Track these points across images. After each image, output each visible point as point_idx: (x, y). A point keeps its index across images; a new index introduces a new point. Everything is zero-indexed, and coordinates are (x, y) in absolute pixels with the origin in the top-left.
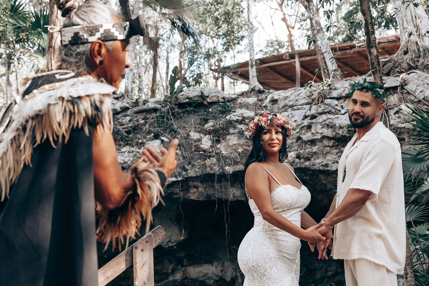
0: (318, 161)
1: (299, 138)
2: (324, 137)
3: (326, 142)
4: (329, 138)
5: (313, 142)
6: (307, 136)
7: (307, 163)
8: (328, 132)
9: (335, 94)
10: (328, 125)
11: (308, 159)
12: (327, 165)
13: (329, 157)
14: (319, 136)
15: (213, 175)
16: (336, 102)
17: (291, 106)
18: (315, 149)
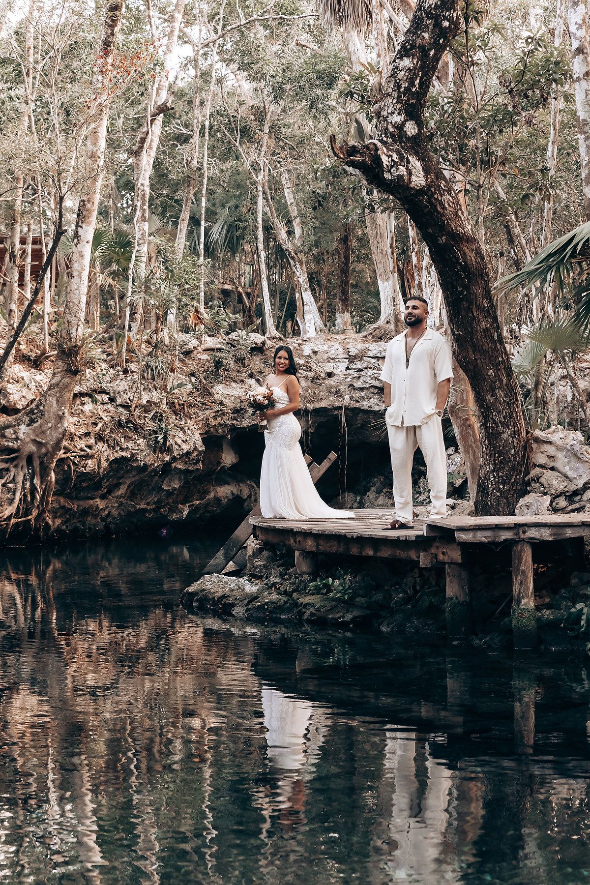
0: (364, 403)
1: (351, 385)
2: (373, 386)
3: (372, 390)
4: (376, 387)
5: (362, 389)
6: (358, 384)
7: (358, 404)
8: (376, 383)
9: (371, 354)
10: (376, 378)
11: (358, 401)
12: (370, 407)
13: (372, 401)
14: (368, 386)
15: (300, 409)
16: (373, 361)
17: (333, 359)
18: (363, 394)
